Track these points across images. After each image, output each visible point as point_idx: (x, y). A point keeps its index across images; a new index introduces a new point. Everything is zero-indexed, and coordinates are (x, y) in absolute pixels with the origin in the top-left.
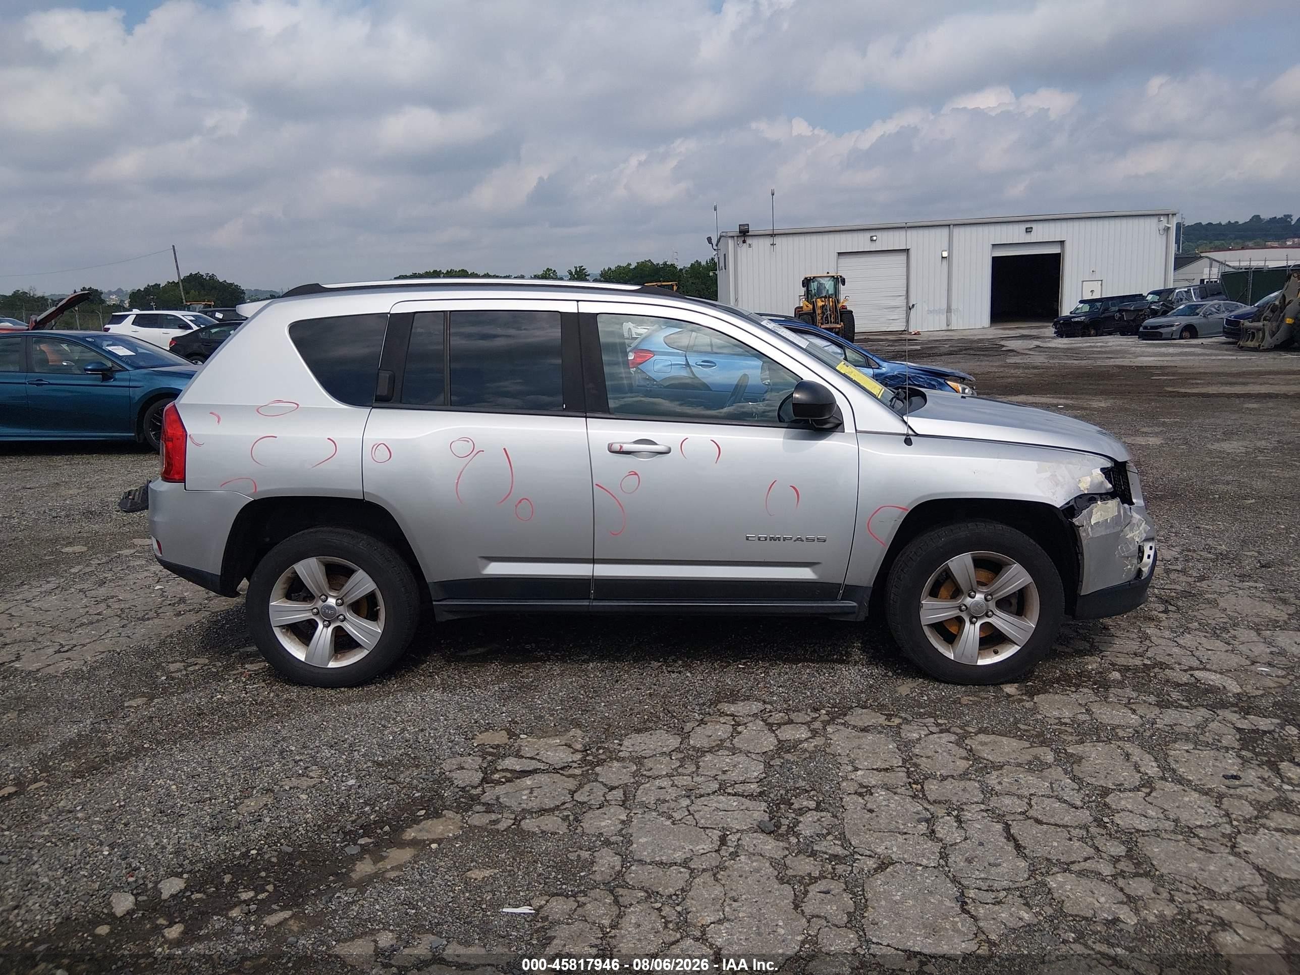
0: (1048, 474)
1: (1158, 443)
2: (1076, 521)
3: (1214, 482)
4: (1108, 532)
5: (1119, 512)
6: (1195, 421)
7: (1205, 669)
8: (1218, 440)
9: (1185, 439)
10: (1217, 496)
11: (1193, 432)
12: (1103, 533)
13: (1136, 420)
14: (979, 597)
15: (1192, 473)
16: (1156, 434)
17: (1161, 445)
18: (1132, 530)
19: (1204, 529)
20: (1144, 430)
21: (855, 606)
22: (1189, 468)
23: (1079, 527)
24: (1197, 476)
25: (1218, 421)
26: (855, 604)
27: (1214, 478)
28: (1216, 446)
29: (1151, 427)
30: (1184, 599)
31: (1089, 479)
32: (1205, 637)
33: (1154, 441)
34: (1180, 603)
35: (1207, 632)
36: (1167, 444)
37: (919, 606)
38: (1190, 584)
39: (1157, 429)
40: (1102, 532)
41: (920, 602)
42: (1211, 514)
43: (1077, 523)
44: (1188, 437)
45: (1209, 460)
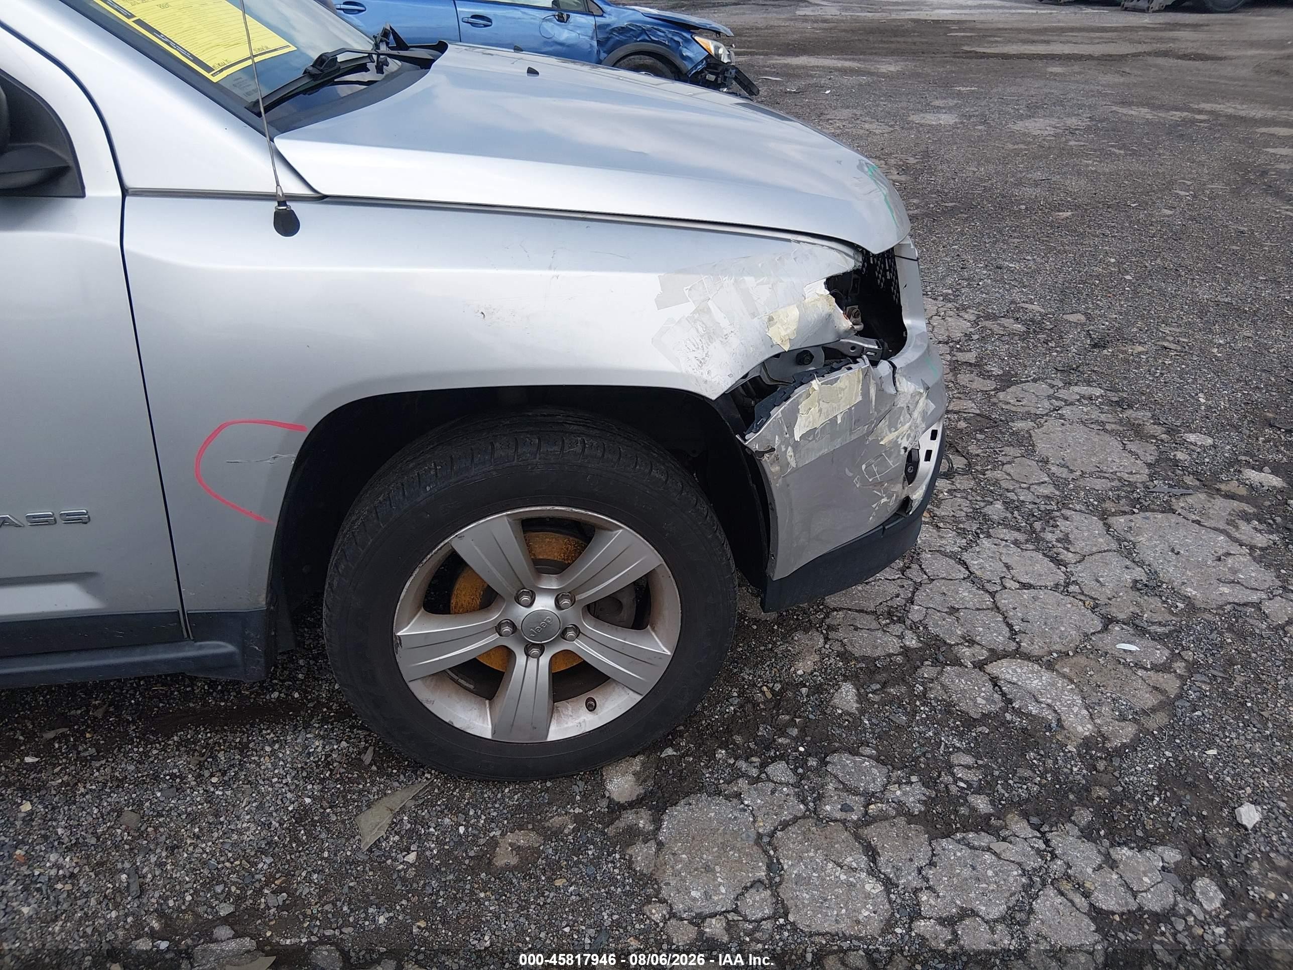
0: (688, 308)
1: (952, 122)
2: (753, 441)
3: (1019, 184)
4: (838, 443)
5: (865, 393)
6: (995, 90)
7: (1018, 654)
8: (1021, 117)
9: (983, 115)
10: (1023, 207)
11: (992, 105)
12: (825, 451)
13: (928, 90)
14: (544, 604)
15: (991, 167)
16: (950, 110)
17: (955, 126)
18: (893, 426)
19: (1009, 268)
20: (937, 103)
21: (230, 655)
22: (988, 161)
23: (762, 454)
24: (997, 173)
25: (1021, 90)
26: (229, 648)
27: (1019, 175)
28: (1019, 126)
29: (945, 98)
30: (979, 436)
31: (794, 313)
32: (1016, 543)
33: (947, 119)
34: (973, 449)
35: (1019, 530)
36: (962, 123)
37: (391, 643)
38: (990, 396)
39: (951, 102)
40: (823, 448)
41: (392, 634)
42: (1016, 240)
43: (756, 447)
44: (987, 113)
45: (1010, 146)
